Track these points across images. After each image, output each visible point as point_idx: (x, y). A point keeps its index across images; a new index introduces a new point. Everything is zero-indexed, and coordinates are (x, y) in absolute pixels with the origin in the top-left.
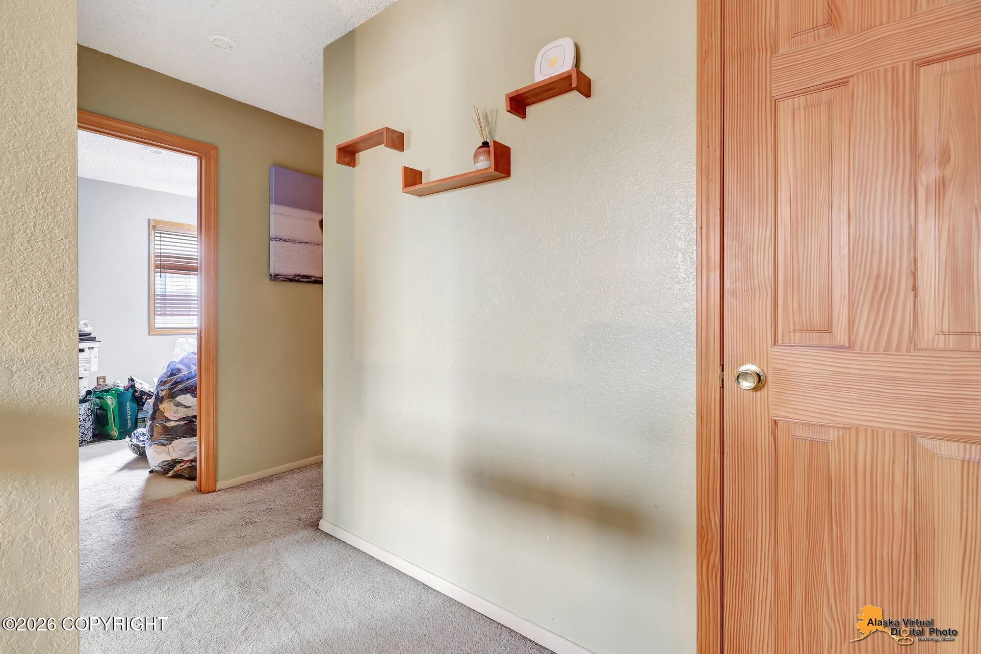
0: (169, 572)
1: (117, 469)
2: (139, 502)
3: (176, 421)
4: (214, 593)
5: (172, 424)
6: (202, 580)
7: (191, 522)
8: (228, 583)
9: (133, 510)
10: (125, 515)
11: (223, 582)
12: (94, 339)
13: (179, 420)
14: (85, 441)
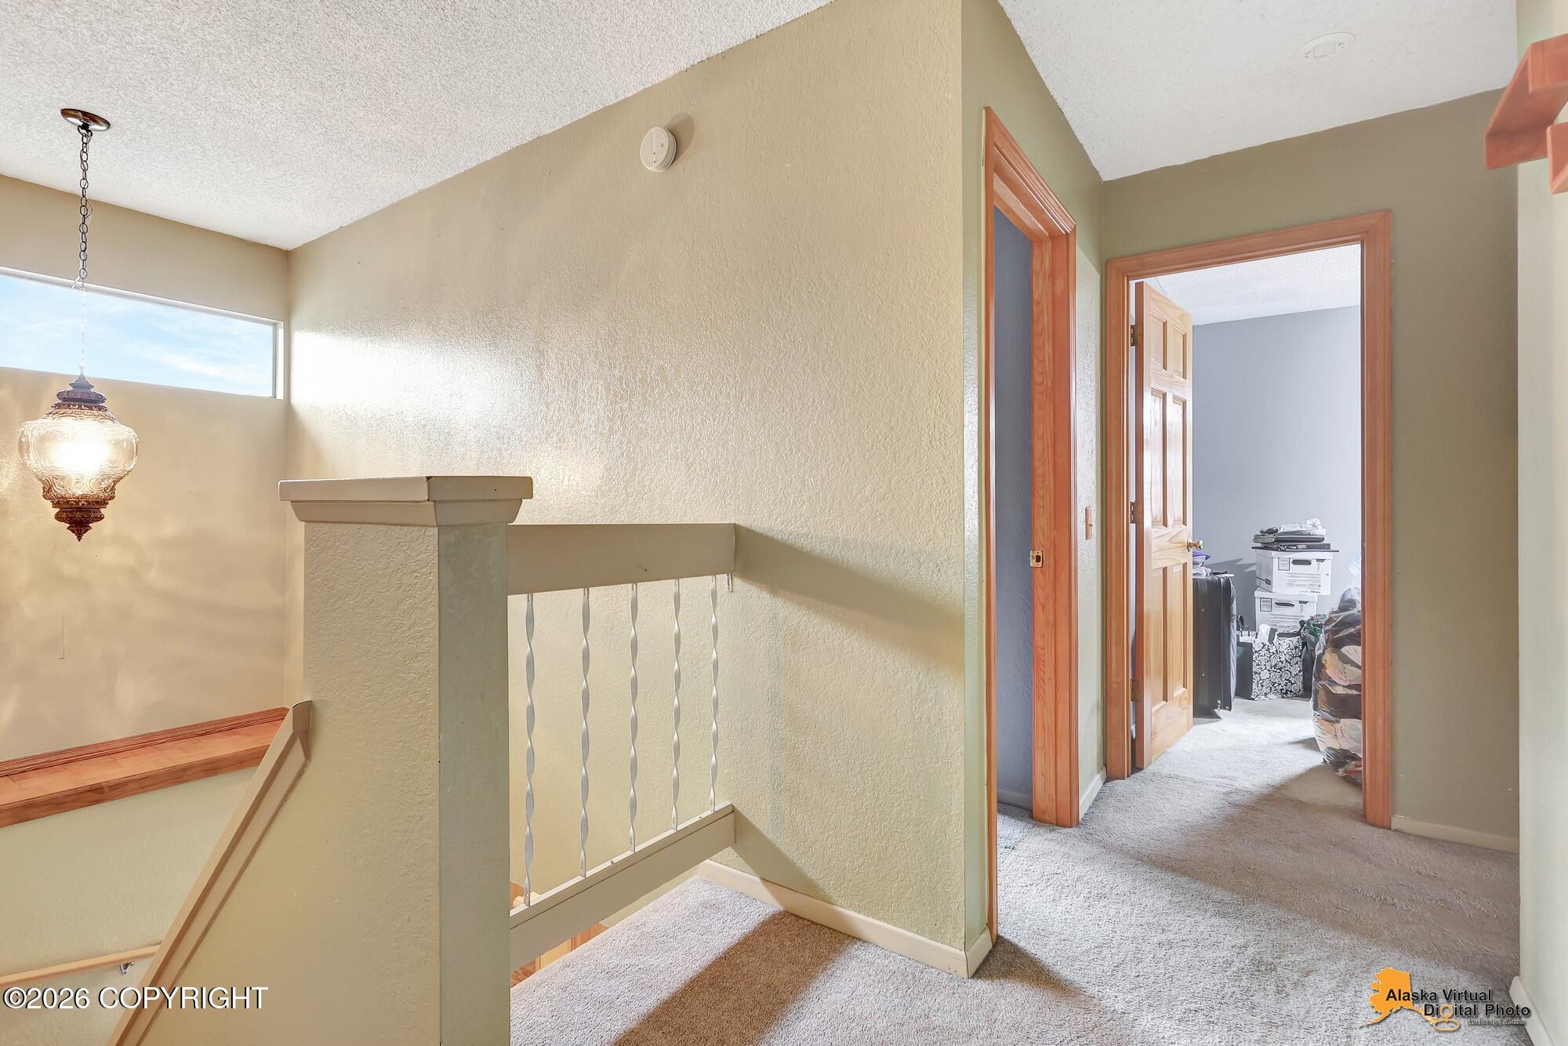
0: (1202, 885)
1: (1292, 739)
2: (1265, 791)
3: (1344, 686)
4: (1216, 944)
5: (1339, 690)
6: (1222, 921)
7: (1298, 848)
8: (1245, 947)
9: (1251, 796)
10: (1236, 798)
11: (1241, 941)
12: (1328, 546)
13: (1349, 687)
14: (1291, 692)
